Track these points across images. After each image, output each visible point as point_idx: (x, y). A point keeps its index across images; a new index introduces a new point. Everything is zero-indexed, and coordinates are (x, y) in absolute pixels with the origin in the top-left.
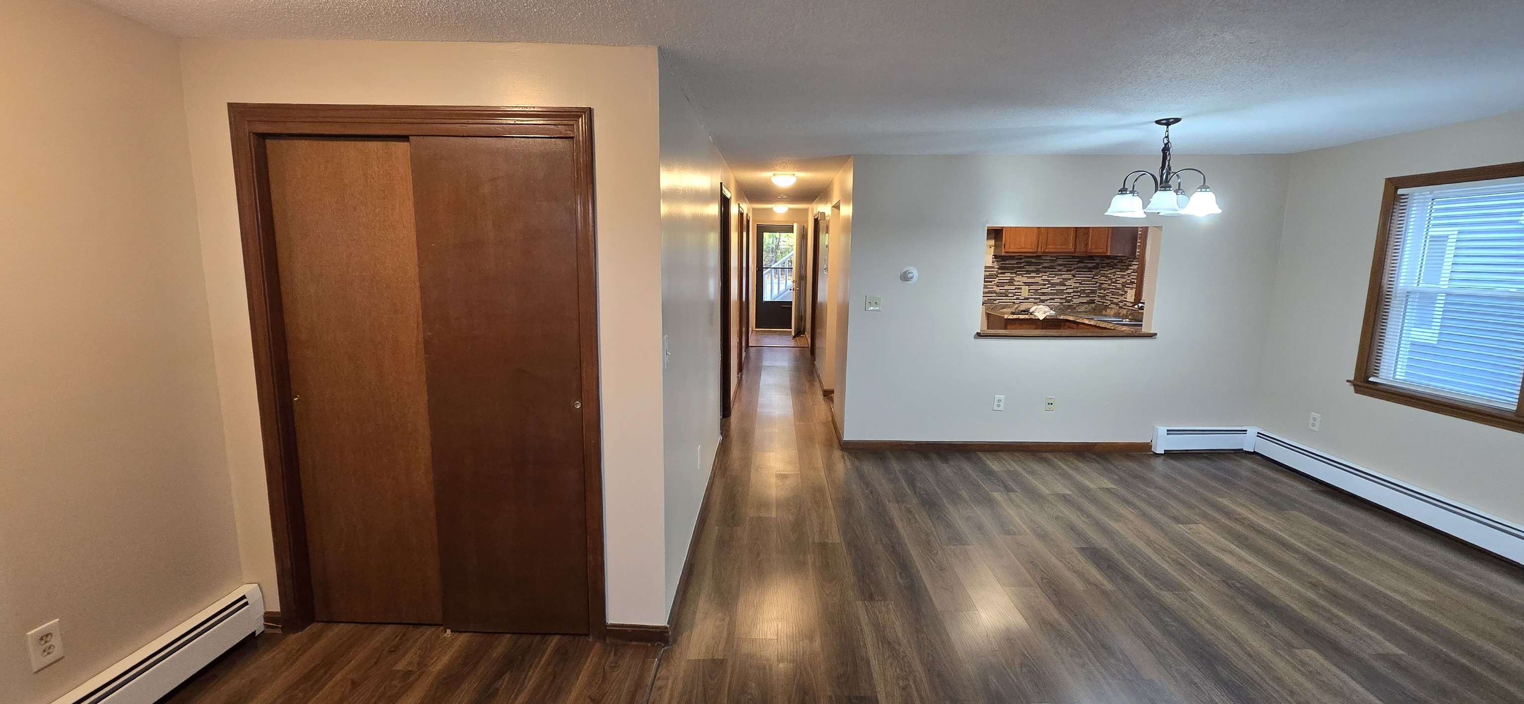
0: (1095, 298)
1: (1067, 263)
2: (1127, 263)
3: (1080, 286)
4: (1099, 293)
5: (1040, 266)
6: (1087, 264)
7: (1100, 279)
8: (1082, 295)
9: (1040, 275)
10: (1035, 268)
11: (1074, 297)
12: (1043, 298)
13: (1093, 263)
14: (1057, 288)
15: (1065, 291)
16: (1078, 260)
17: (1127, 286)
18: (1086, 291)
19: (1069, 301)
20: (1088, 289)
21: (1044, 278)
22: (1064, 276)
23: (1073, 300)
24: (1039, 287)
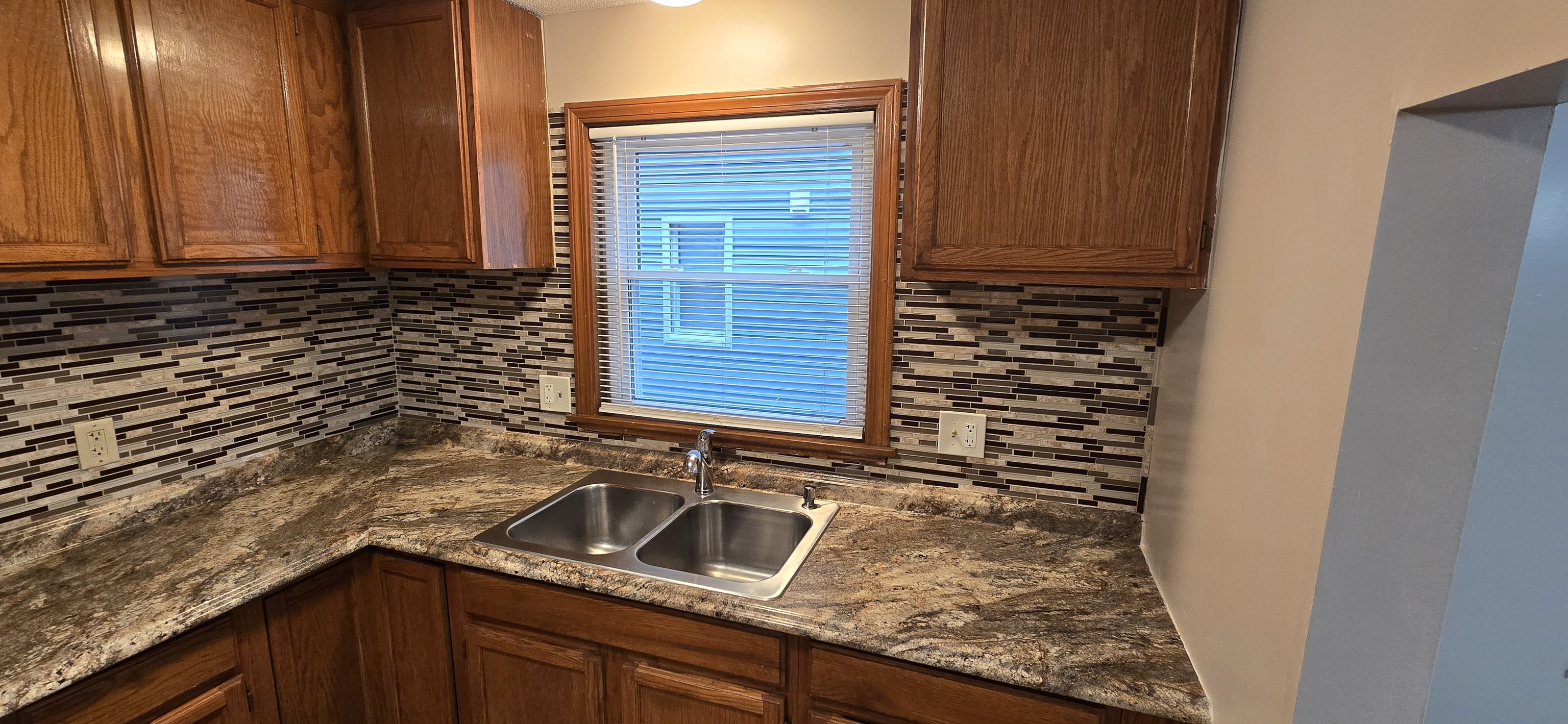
0: (393, 399)
1: (277, 295)
2: (517, 289)
3: (341, 368)
4: (403, 381)
5: (153, 317)
6: (349, 295)
7: (398, 338)
8: (353, 400)
9: (167, 356)
10: (131, 331)
11: (329, 410)
12: (199, 447)
13: (368, 289)
14: (258, 393)
15: (292, 399)
16: (316, 282)
17: (528, 362)
18: (365, 383)
19: (312, 431)
20: (368, 372)
21: (186, 365)
22: (275, 347)
23: (325, 422)
24: (173, 410)
